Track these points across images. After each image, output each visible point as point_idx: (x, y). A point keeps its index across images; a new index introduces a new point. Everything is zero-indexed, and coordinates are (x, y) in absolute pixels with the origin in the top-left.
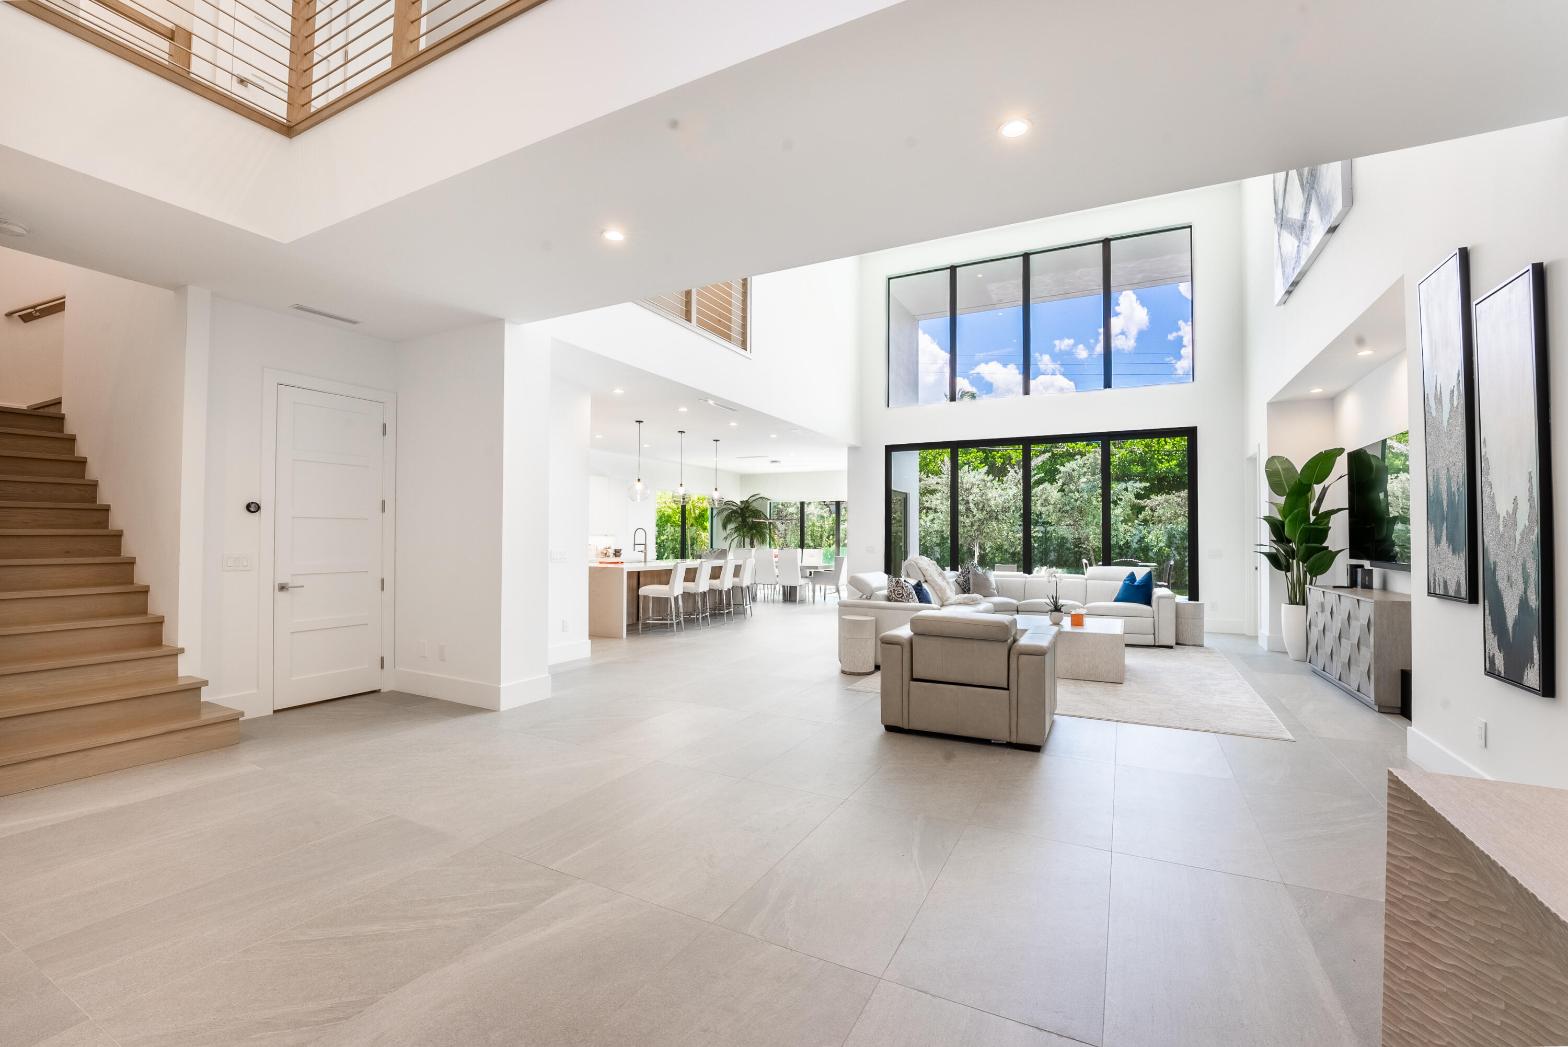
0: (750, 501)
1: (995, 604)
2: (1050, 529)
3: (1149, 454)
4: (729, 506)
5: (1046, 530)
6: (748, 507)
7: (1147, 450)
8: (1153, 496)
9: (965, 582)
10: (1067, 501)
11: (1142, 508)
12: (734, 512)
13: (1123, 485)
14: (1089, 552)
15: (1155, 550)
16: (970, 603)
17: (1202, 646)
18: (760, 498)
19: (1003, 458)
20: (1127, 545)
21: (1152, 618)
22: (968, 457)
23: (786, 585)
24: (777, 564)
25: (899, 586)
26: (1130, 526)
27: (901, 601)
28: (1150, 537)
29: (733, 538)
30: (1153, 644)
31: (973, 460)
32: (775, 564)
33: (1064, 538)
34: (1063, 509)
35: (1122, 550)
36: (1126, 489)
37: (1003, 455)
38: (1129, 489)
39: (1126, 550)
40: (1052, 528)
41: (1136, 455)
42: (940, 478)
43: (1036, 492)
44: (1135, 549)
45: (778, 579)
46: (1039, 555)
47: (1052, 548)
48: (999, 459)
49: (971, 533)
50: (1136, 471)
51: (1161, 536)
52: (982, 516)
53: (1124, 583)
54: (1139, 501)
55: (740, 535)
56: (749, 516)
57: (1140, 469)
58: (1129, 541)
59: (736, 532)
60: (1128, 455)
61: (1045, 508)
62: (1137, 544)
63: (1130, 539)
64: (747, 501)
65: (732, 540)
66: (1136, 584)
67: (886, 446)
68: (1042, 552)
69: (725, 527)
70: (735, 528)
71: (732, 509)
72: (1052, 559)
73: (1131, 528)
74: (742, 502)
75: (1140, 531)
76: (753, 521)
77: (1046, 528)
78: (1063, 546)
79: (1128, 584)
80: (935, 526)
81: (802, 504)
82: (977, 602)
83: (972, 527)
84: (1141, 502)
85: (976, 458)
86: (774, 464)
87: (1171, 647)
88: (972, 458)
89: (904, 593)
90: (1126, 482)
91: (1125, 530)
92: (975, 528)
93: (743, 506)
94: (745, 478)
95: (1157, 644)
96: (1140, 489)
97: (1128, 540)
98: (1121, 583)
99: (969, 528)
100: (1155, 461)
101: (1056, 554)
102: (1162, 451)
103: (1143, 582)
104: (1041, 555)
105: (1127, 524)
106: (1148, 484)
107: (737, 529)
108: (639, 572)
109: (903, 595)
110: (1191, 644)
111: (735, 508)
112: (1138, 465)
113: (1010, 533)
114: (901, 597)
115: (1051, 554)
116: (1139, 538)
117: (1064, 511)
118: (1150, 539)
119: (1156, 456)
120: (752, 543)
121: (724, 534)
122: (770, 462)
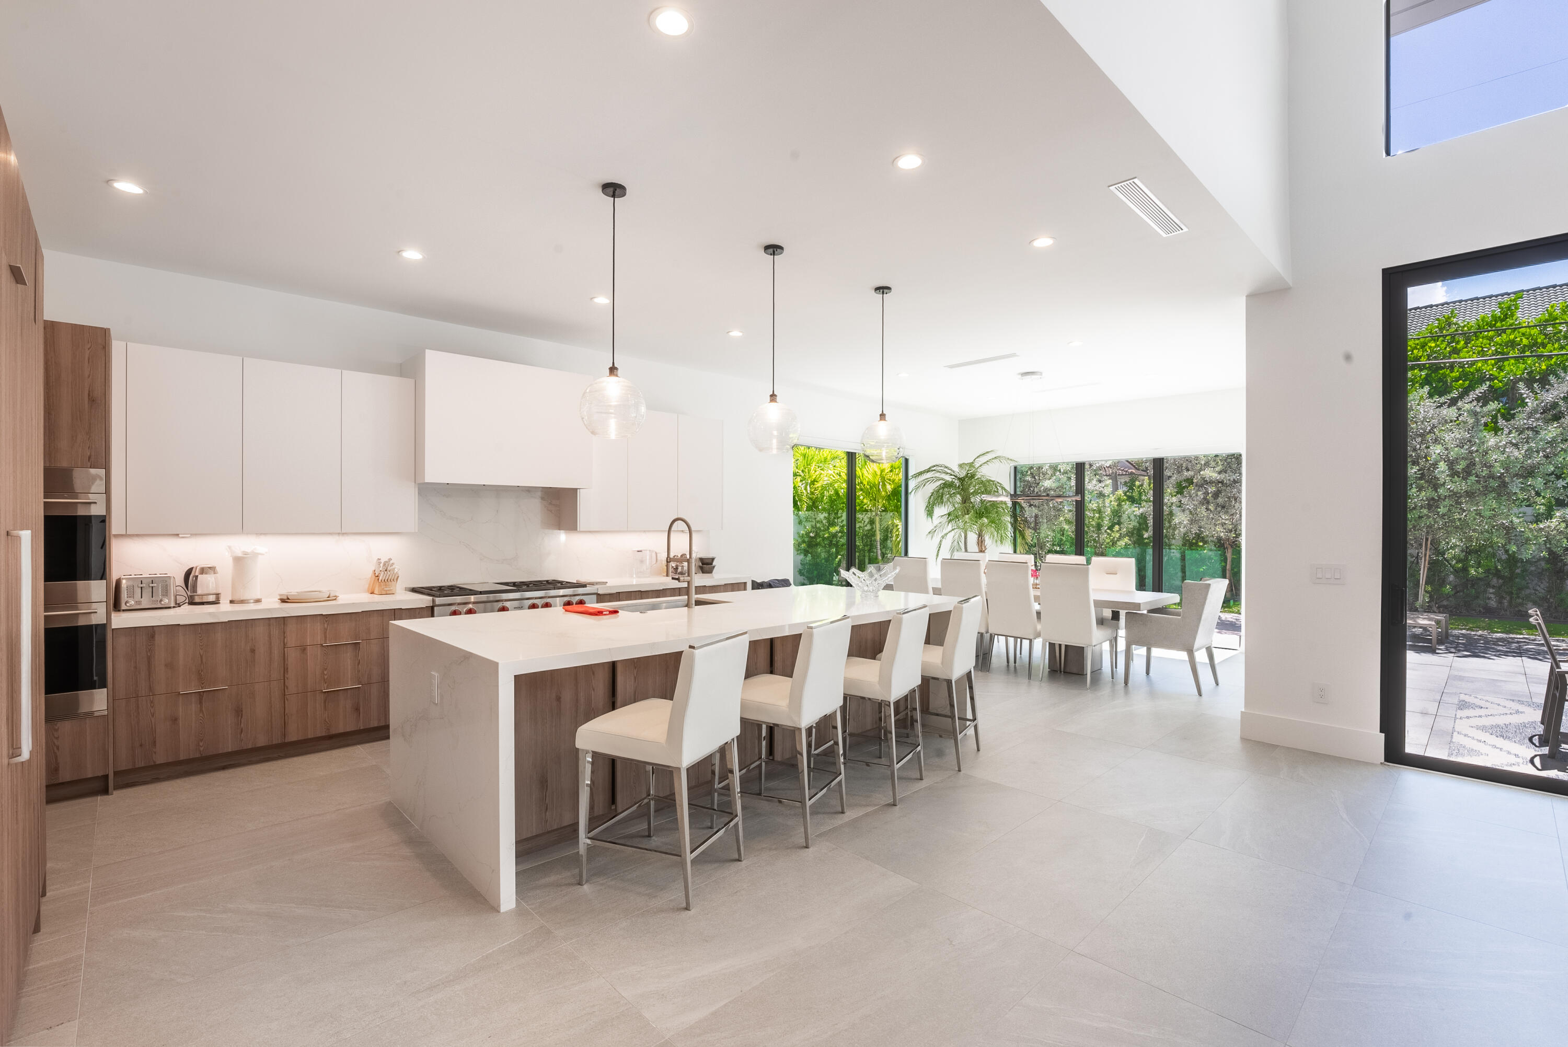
0: (977, 465)
4: (938, 475)
6: (973, 476)
12: (947, 485)
18: (996, 458)
23: (1057, 642)
24: (1038, 593)
29: (945, 532)
32: (1032, 593)
45: (1039, 627)
55: (958, 527)
56: (976, 493)
59: (950, 521)
64: (971, 465)
65: (943, 537)
67: (1386, 270)
69: (930, 512)
70: (949, 514)
71: (942, 479)
74: (961, 466)
76: (982, 501)
81: (1082, 467)
86: (1026, 379)
93: (962, 474)
94: (968, 423)
107: (952, 517)
111: (948, 478)
120: (982, 542)
121: (928, 525)
122: (1020, 376)
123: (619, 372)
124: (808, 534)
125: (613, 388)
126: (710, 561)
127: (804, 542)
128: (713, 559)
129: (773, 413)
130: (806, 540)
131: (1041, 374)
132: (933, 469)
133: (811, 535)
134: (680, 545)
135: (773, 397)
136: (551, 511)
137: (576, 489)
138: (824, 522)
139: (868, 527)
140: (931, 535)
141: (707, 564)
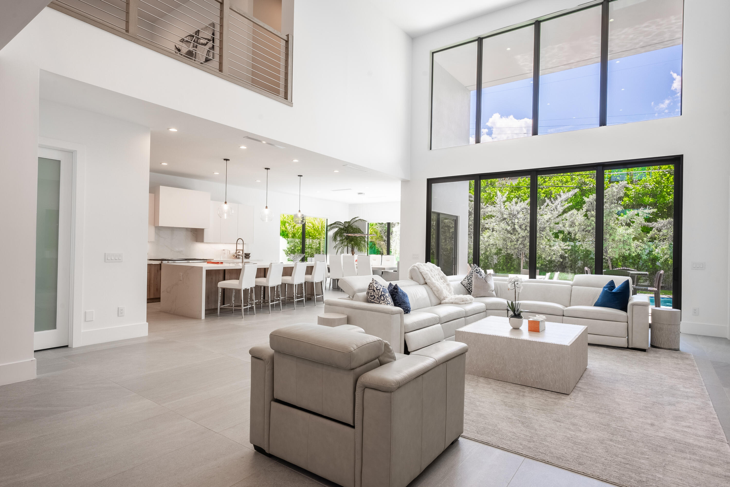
0: (352, 222)
1: (487, 304)
2: (578, 244)
3: (659, 189)
4: (338, 225)
5: (575, 244)
6: (350, 226)
7: (657, 185)
8: (659, 220)
9: (469, 284)
10: (589, 223)
11: (651, 229)
12: (341, 229)
13: (636, 211)
14: (608, 261)
15: (662, 260)
16: (460, 303)
17: (677, 350)
18: (359, 220)
19: (546, 194)
20: (639, 256)
21: (627, 323)
22: (519, 192)
25: (371, 289)
26: (640, 242)
27: (373, 302)
28: (656, 251)
30: (626, 346)
31: (523, 195)
33: (588, 251)
34: (586, 229)
35: (635, 260)
36: (638, 215)
37: (546, 191)
38: (640, 215)
39: (638, 260)
40: (580, 243)
41: (648, 189)
42: (495, 207)
43: (565, 217)
44: (644, 259)
46: (569, 263)
47: (579, 258)
48: (543, 194)
49: (516, 246)
50: (648, 201)
51: (666, 250)
52: (524, 234)
53: (603, 290)
54: (648, 223)
55: (345, 245)
56: (352, 232)
57: (651, 200)
58: (640, 253)
59: (342, 243)
60: (641, 189)
61: (573, 229)
62: (646, 255)
63: (640, 252)
64: (349, 222)
66: (614, 291)
67: (427, 179)
68: (571, 260)
69: (335, 239)
71: (339, 227)
72: (579, 266)
73: (641, 244)
74: (346, 223)
75: (649, 246)
76: (354, 236)
77: (575, 243)
78: (588, 256)
79: (606, 291)
80: (491, 241)
81: (389, 224)
82: (467, 302)
83: (517, 241)
84: (650, 224)
85: (525, 194)
86: (360, 195)
87: (644, 350)
88: (522, 194)
89: (375, 295)
90: (638, 209)
91: (637, 246)
92: (519, 242)
93: (347, 225)
94: (352, 206)
95: (630, 347)
96: (649, 214)
97: (638, 253)
98: (601, 290)
99: (515, 243)
100: (664, 193)
101: (582, 262)
102: (671, 186)
103: (621, 290)
104: (571, 263)
105: (638, 241)
106: (655, 210)
107: (343, 241)
108: (225, 270)
109: (375, 297)
110: (667, 347)
111: (341, 227)
112: (649, 197)
113: (547, 247)
114: (373, 299)
115: (578, 262)
116: (648, 252)
117: (586, 231)
118: (657, 252)
119: (665, 190)
120: (353, 251)
121: (334, 244)
122: (358, 194)
123: (227, 203)
124: (291, 248)
125: (226, 207)
126: (249, 254)
127: (289, 251)
128: (250, 254)
129: (266, 211)
130: (290, 250)
131: (364, 194)
132: (337, 223)
133: (292, 248)
134: (240, 247)
135: (267, 207)
136: (194, 236)
137: (204, 229)
138: (299, 243)
139: (318, 246)
140: (335, 248)
141: (247, 255)
